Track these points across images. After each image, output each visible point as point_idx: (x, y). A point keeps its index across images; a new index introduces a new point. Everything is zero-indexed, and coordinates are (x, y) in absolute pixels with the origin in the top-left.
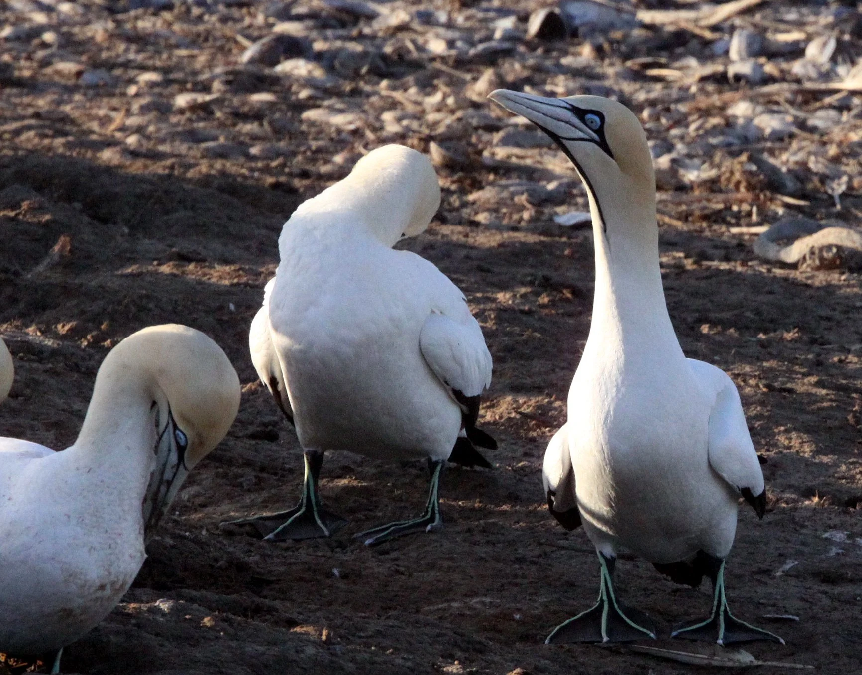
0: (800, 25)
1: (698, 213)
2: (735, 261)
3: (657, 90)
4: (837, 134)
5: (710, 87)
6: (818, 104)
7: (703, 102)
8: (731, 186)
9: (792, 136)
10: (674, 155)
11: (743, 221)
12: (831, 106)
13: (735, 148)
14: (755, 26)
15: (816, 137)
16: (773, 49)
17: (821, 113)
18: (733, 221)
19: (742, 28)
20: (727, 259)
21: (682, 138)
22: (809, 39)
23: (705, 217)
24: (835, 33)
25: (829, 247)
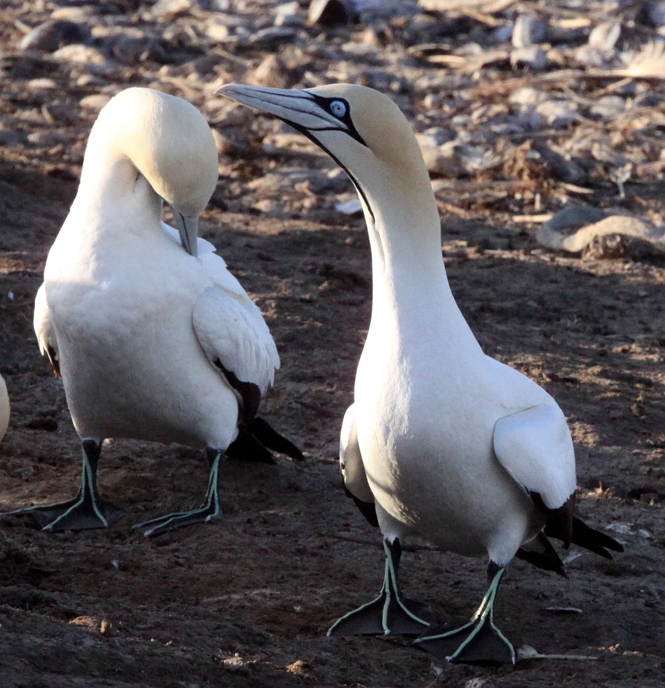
2: (518, 249)
4: (621, 122)
6: (601, 91)
9: (575, 124)
12: (615, 94)
15: (600, 125)
16: (557, 35)
17: (605, 101)
22: (593, 26)
24: (620, 19)
25: (613, 236)
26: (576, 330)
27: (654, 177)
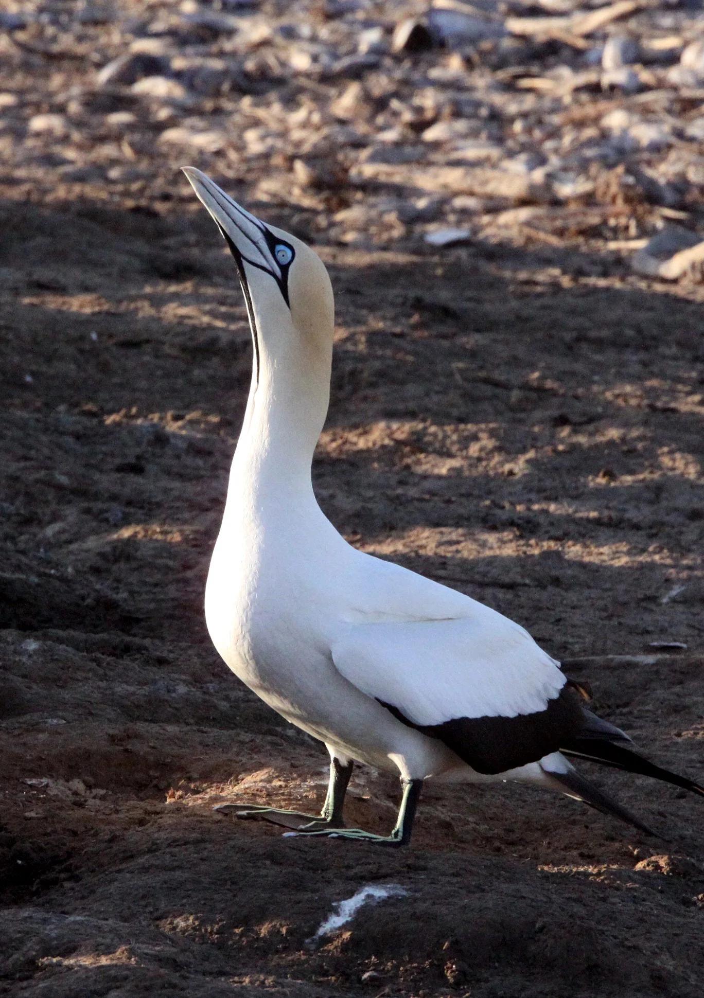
0: (676, 30)
1: (573, 228)
3: (529, 102)
5: (584, 97)
6: (695, 112)
7: (577, 113)
8: (608, 199)
9: (670, 147)
10: (548, 169)
11: (620, 235)
13: (610, 160)
14: (629, 32)
15: (695, 147)
16: (649, 56)
17: (701, 122)
18: (610, 235)
19: (616, 35)
20: (605, 274)
21: (556, 151)
22: (686, 44)
23: (581, 233)
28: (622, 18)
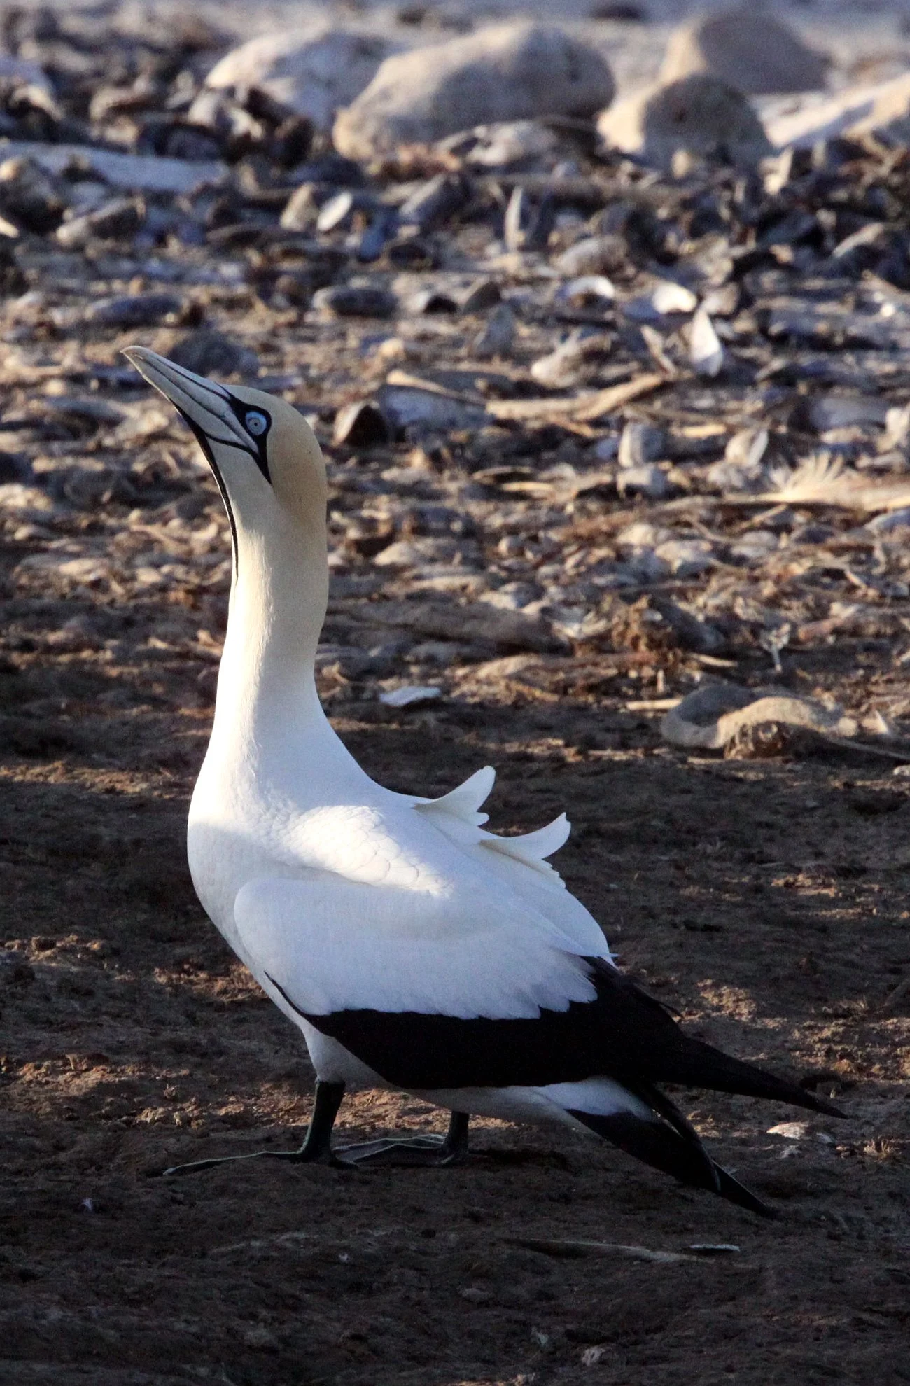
0: (717, 413)
1: (581, 683)
2: (636, 748)
3: (519, 512)
4: (773, 566)
5: (593, 506)
6: (745, 525)
7: (584, 527)
8: (627, 643)
9: (710, 571)
10: (545, 603)
11: (644, 692)
12: (764, 527)
13: (630, 590)
14: (654, 417)
15: (745, 571)
16: (681, 448)
17: (750, 537)
18: (631, 692)
19: (636, 421)
20: (623, 746)
21: (556, 578)
22: (731, 432)
23: (591, 689)
24: (767, 424)
25: (766, 726)
26: (719, 858)
27: (822, 640)
28: (643, 397)
